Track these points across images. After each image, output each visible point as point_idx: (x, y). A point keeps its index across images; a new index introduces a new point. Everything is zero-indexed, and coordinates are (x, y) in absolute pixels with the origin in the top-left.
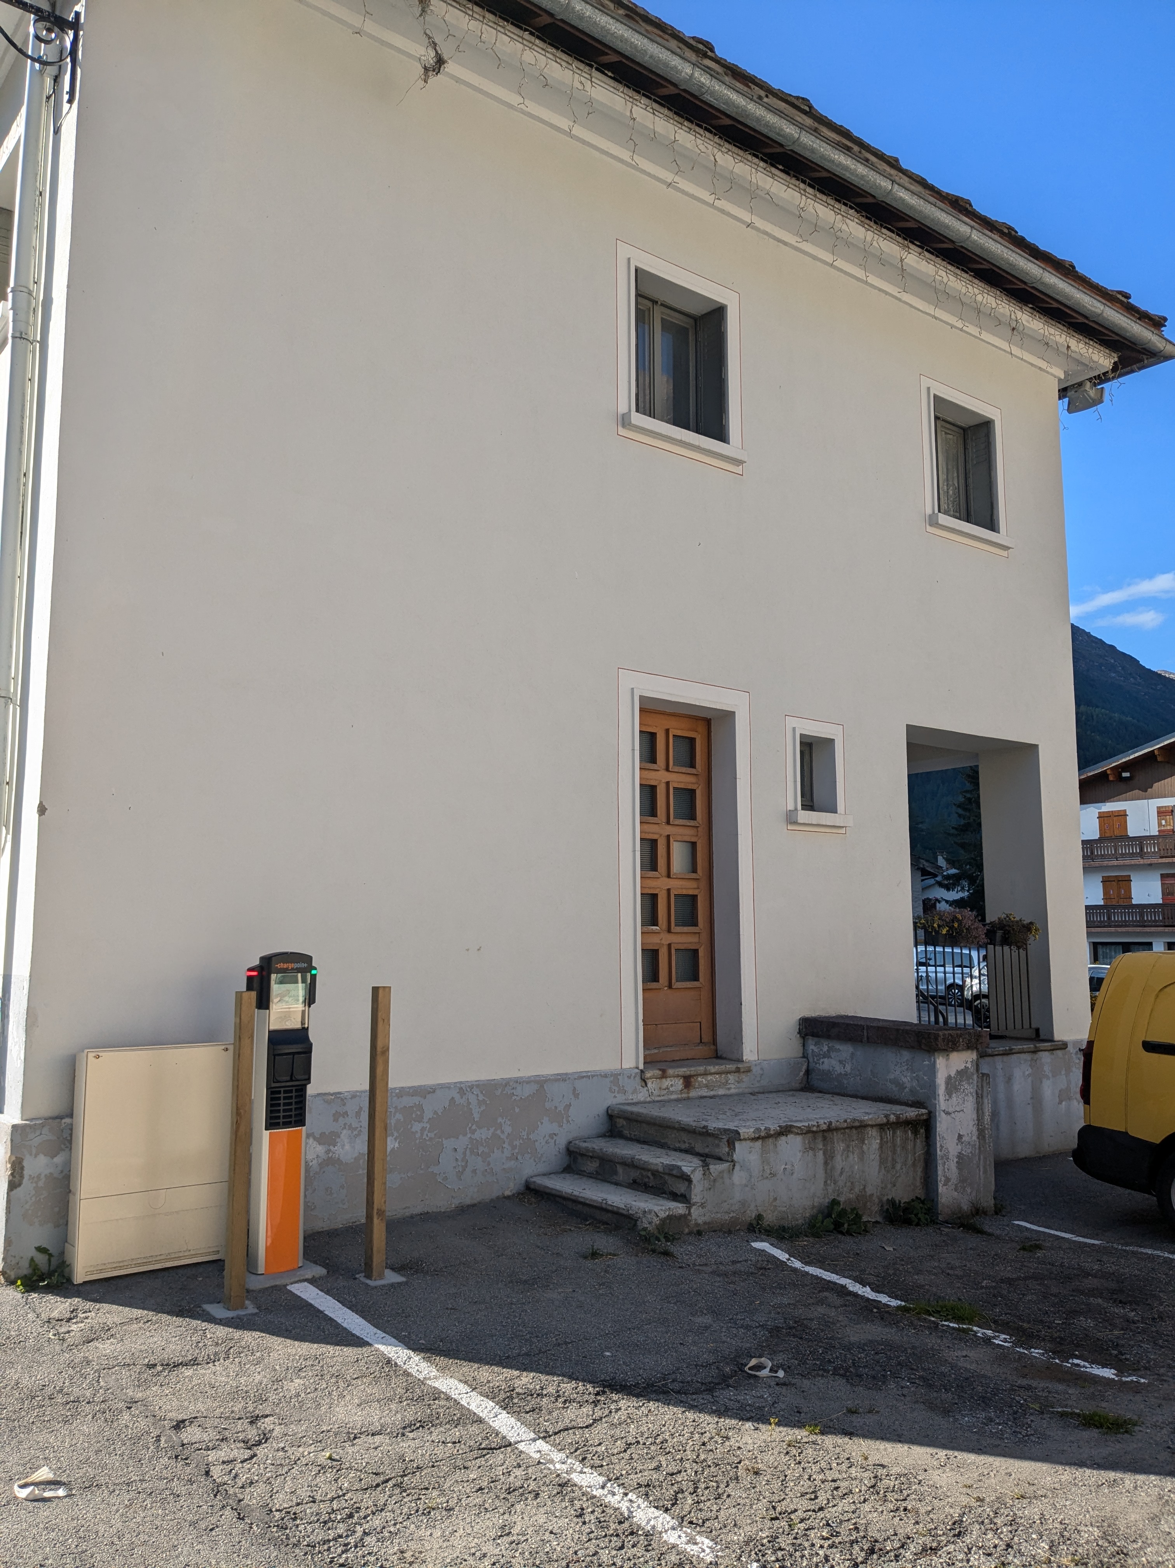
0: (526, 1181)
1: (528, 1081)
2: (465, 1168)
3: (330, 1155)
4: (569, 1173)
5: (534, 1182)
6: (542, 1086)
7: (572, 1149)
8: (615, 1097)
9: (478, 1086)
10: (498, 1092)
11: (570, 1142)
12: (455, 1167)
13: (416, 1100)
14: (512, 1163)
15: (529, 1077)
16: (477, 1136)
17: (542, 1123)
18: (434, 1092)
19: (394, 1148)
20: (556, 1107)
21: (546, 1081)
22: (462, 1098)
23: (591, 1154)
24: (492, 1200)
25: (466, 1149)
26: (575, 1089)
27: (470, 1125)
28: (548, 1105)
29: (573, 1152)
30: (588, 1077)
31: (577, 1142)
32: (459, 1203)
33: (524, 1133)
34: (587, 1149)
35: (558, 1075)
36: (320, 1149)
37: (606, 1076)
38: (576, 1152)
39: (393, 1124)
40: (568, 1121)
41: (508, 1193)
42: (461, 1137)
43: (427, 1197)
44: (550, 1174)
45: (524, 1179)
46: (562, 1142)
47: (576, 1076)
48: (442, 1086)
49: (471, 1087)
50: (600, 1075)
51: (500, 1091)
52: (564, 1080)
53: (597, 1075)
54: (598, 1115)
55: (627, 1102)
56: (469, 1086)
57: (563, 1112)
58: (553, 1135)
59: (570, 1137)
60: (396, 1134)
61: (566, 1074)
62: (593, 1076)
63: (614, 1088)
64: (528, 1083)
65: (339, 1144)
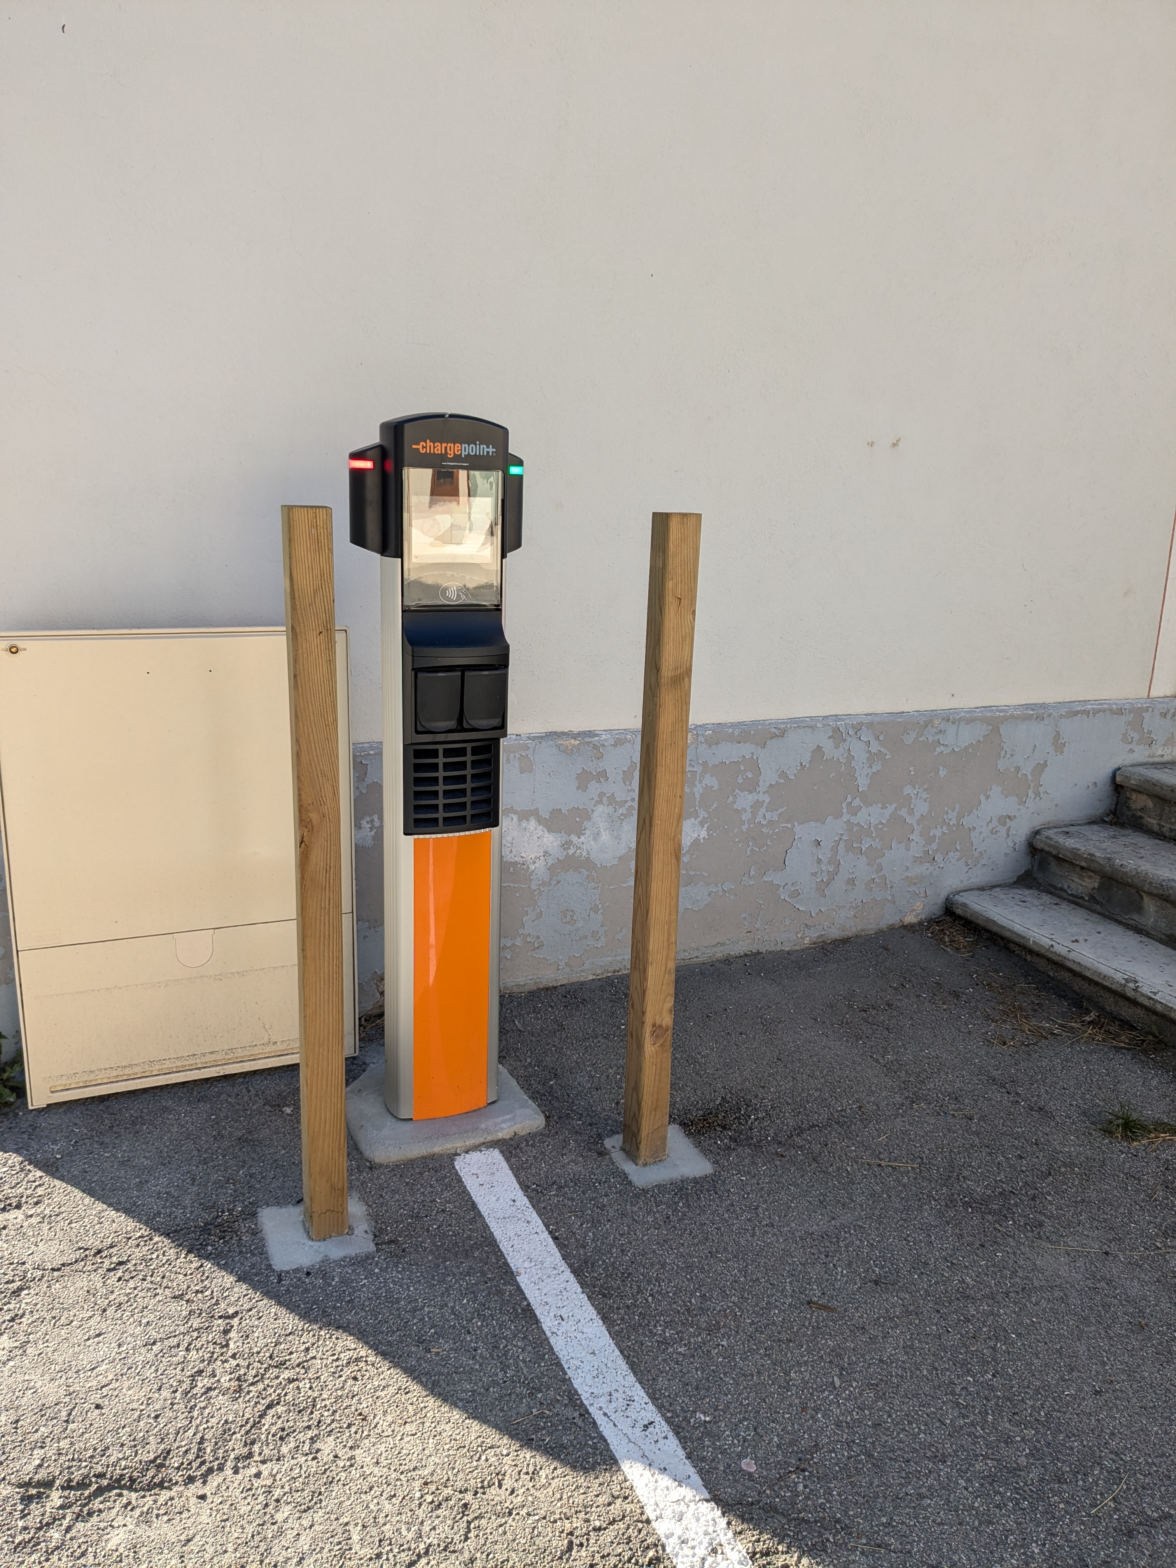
0: (947, 899)
1: (970, 718)
2: (833, 875)
3: (571, 852)
4: (1030, 887)
5: (965, 905)
6: (996, 730)
7: (1040, 845)
8: (1132, 751)
9: (870, 725)
10: (909, 739)
11: (1037, 833)
12: (814, 874)
13: (746, 750)
14: (924, 869)
15: (971, 711)
16: (861, 817)
17: (988, 797)
18: (782, 735)
19: (697, 840)
20: (1018, 769)
21: (1005, 719)
22: (837, 747)
23: (1083, 864)
24: (880, 933)
25: (838, 842)
26: (1058, 735)
27: (849, 799)
28: (1002, 765)
29: (1042, 850)
30: (1087, 713)
31: (1050, 833)
32: (818, 937)
33: (952, 816)
34: (1075, 852)
35: (1027, 706)
36: (551, 841)
37: (1120, 712)
38: (1049, 853)
39: (697, 796)
40: (1037, 794)
41: (911, 919)
42: (830, 819)
43: (758, 926)
44: (993, 887)
45: (943, 895)
46: (1021, 831)
47: (1063, 711)
48: (799, 724)
49: (858, 728)
50: (1111, 710)
51: (913, 735)
52: (1040, 718)
53: (1104, 711)
54: (1095, 784)
55: (1151, 760)
56: (853, 726)
57: (1030, 777)
58: (1004, 819)
59: (1037, 823)
60: (702, 814)
61: (1043, 706)
62: (1096, 712)
63: (1133, 734)
64: (970, 721)
65: (588, 832)
